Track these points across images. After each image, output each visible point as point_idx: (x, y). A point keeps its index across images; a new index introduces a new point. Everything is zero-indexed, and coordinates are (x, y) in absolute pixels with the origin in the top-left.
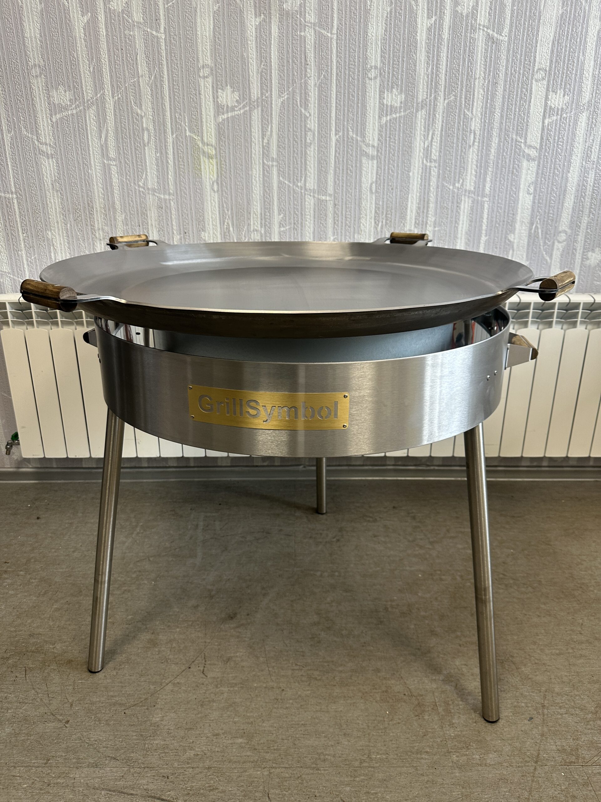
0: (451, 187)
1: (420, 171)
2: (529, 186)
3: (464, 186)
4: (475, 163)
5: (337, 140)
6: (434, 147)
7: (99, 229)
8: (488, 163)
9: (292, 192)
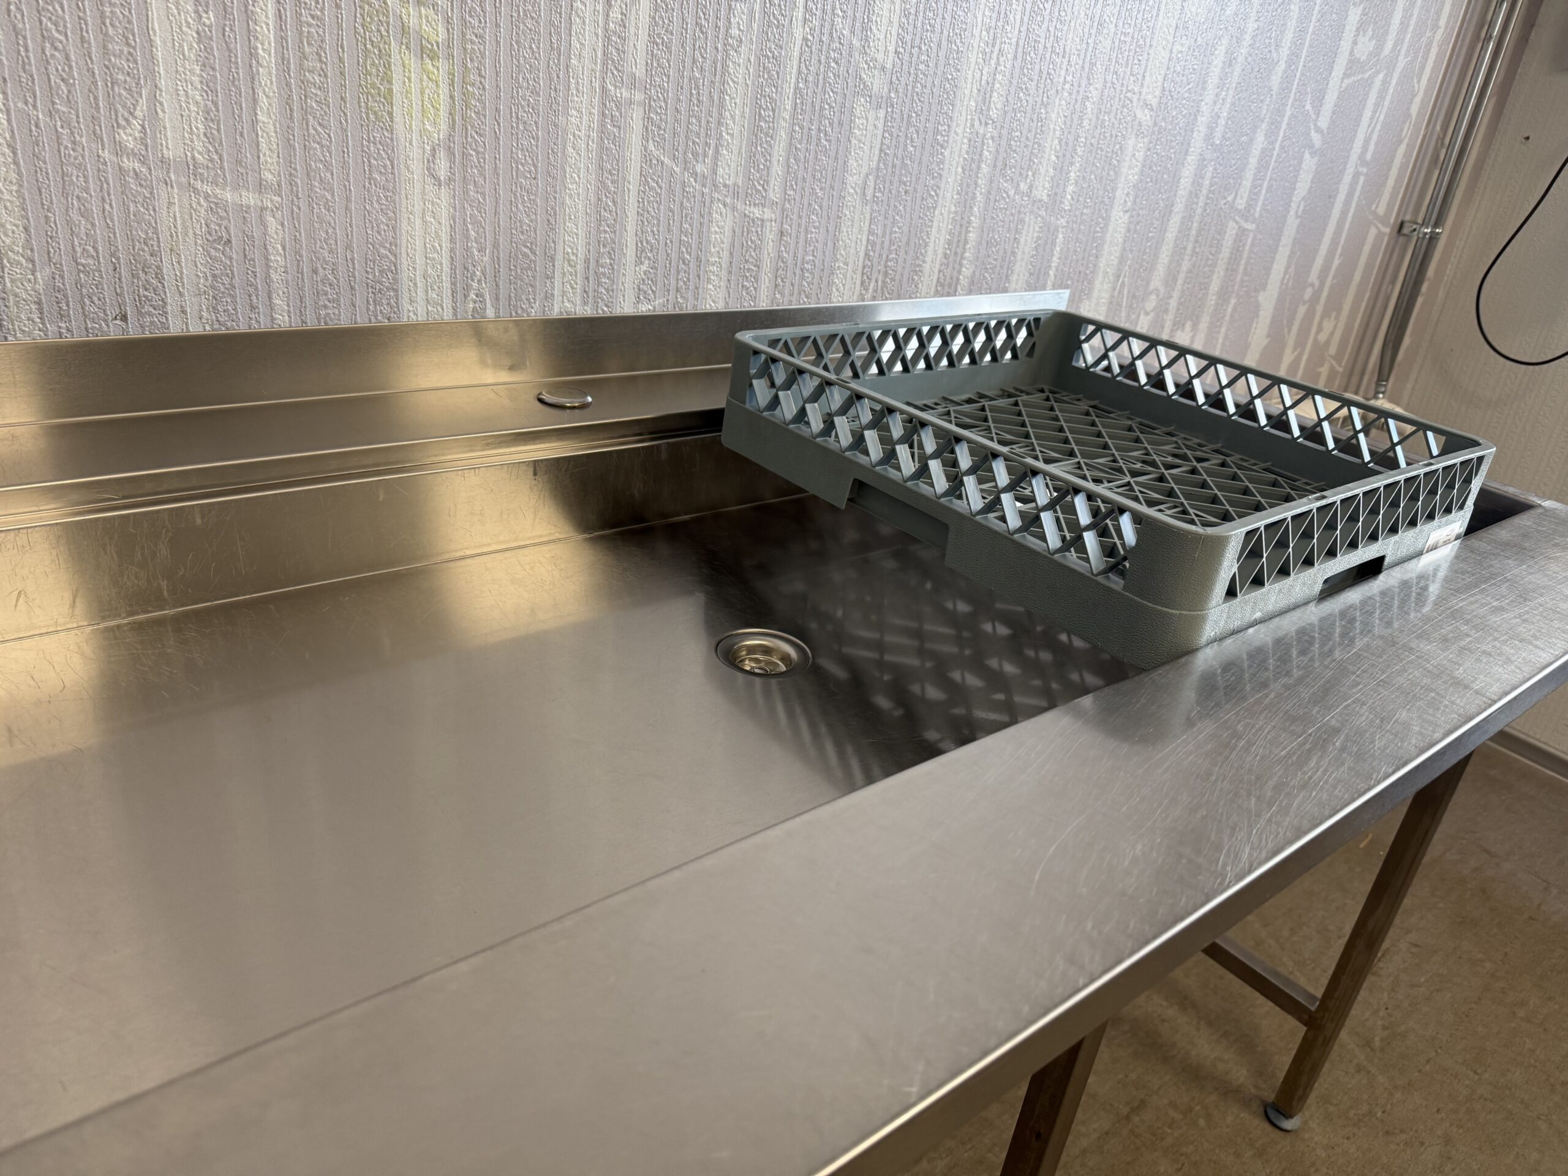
0: (1012, 193)
1: (965, 147)
2: (1128, 194)
3: (1034, 190)
4: (1058, 133)
5: (805, 39)
6: (997, 85)
8: (1078, 136)
9: (678, 189)
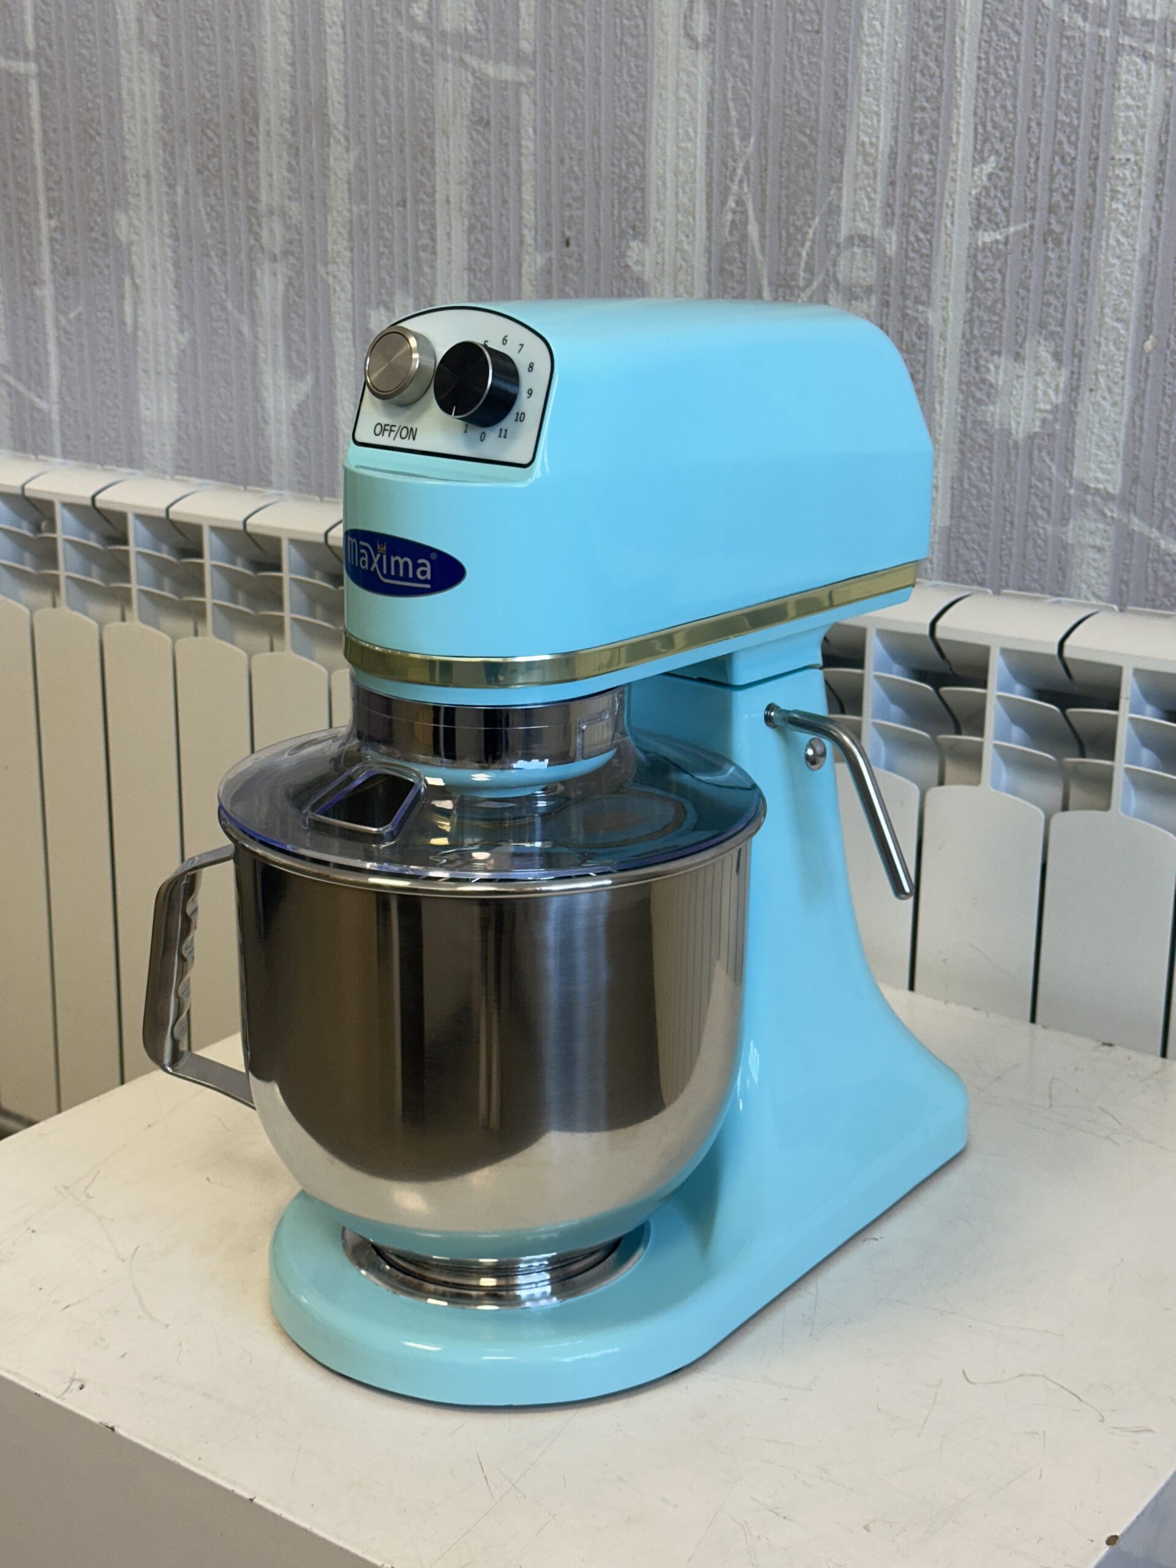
7: (271, 213)
